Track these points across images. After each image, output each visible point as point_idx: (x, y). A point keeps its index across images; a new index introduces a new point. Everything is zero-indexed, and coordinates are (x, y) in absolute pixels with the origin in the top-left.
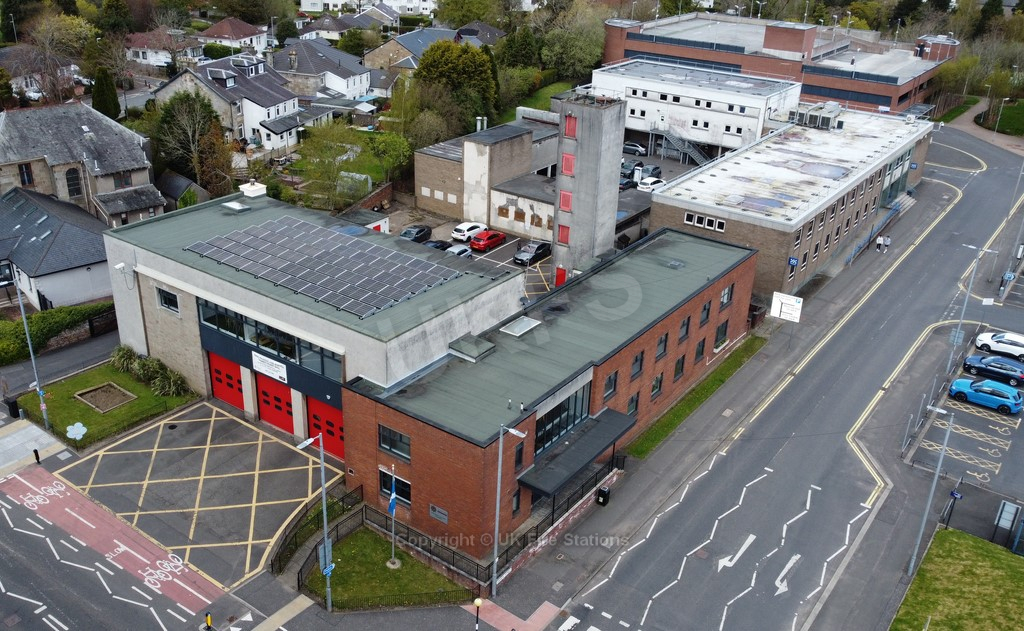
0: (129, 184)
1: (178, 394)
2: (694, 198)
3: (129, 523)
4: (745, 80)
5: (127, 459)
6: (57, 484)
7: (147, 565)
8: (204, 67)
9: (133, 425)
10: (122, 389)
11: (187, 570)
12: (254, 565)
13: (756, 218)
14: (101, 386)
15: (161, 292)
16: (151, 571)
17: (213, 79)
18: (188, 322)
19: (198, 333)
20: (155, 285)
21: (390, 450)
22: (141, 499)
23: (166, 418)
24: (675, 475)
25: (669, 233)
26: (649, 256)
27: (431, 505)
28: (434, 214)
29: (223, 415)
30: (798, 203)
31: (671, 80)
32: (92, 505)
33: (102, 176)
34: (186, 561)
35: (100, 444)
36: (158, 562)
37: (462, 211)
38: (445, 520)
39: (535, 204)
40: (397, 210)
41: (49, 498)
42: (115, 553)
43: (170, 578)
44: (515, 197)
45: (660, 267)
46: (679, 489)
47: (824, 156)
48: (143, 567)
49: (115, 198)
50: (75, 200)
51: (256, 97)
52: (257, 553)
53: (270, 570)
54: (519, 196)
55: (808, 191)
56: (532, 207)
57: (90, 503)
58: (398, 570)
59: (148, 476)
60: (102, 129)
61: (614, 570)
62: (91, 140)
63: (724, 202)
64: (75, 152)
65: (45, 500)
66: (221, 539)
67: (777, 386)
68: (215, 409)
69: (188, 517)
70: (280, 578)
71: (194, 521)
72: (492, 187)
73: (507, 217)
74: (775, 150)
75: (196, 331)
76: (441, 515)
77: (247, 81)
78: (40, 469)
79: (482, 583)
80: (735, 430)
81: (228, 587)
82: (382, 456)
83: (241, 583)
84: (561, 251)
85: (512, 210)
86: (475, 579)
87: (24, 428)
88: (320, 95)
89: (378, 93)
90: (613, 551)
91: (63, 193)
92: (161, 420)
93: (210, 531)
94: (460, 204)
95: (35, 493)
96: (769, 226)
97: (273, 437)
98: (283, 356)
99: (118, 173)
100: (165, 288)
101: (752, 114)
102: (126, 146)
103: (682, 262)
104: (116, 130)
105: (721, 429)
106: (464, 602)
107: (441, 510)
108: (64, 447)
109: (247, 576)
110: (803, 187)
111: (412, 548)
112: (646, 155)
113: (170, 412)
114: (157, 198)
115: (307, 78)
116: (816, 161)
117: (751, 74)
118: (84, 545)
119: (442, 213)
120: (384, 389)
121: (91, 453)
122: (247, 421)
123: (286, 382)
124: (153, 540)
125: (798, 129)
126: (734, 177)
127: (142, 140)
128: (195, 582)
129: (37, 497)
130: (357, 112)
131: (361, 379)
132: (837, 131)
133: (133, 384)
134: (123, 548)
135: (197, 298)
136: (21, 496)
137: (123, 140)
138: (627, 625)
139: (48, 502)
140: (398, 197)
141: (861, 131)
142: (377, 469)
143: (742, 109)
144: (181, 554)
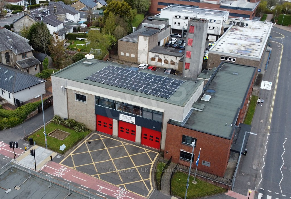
0: (27, 57)
1: (84, 131)
2: (223, 51)
3: (97, 178)
4: (210, 11)
5: (82, 156)
6: (63, 167)
7: (114, 192)
8: (32, 13)
9: (75, 144)
10: (63, 131)
11: (129, 193)
12: (150, 189)
13: (247, 57)
14: (54, 130)
15: (77, 95)
16: (117, 194)
17: (36, 17)
18: (90, 105)
19: (94, 109)
20: (76, 93)
21: (186, 144)
22: (96, 169)
23: (86, 139)
24: (260, 143)
25: (224, 63)
26: (225, 71)
27: (203, 161)
28: (126, 61)
29: (104, 137)
30: (255, 51)
31: (187, 12)
32: (81, 173)
33: (19, 55)
34: (126, 190)
35: (69, 151)
36: (117, 191)
37: (137, 60)
38: (209, 165)
39: (166, 56)
40: (113, 61)
41: (64, 172)
42: (100, 190)
43: (125, 196)
44: (158, 54)
45: (231, 75)
46: (264, 148)
47: (249, 35)
48: (113, 193)
49: (23, 62)
50: (8, 64)
51: (50, 23)
52: (148, 183)
53: (157, 189)
54: (160, 54)
55: (254, 47)
56: (165, 57)
57: (79, 173)
58: (197, 184)
59: (93, 161)
60: (14, 37)
61: (262, 176)
62: (12, 41)
63: (233, 52)
64: (7, 46)
65: (62, 174)
66: (132, 180)
67: (270, 112)
68: (100, 135)
69: (116, 174)
70: (161, 191)
71: (119, 175)
72: (149, 51)
73: (155, 61)
74: (233, 34)
75: (94, 108)
76: (207, 164)
77: (46, 18)
78: (53, 163)
79: (229, 185)
80: (268, 127)
81: (146, 197)
82: (183, 146)
83: (150, 195)
84: (186, 71)
85: (157, 59)
86: (226, 184)
87: (38, 148)
88: (65, 22)
89: (84, 20)
90: (257, 170)
91: (4, 61)
92: (84, 141)
93: (126, 178)
94: (136, 57)
95: (58, 172)
96: (252, 59)
97: (127, 143)
98: (133, 114)
99: (24, 53)
100: (80, 94)
101: (218, 22)
102: (24, 43)
103: (237, 73)
104: (18, 37)
105: (263, 126)
106: (225, 192)
107: (207, 162)
108: (56, 154)
109: (150, 192)
110: (252, 46)
111: (199, 176)
112: (181, 37)
113: (85, 138)
114: (37, 61)
115: (61, 15)
116: (249, 37)
117: (212, 9)
118: (88, 188)
119: (129, 61)
120: (181, 123)
121: (67, 155)
122: (114, 138)
123: (134, 123)
124: (110, 183)
125: (234, 27)
126: (228, 44)
127: (28, 41)
128: (134, 196)
129: (59, 172)
130: (81, 27)
131: (171, 120)
132: (247, 27)
133: (65, 129)
134: (102, 188)
135: (95, 96)
136: (53, 173)
137: (22, 41)
138: (278, 194)
139: (64, 174)
140: (111, 57)
141: (254, 27)
142: (180, 150)
143: (215, 21)
144: (122, 187)
